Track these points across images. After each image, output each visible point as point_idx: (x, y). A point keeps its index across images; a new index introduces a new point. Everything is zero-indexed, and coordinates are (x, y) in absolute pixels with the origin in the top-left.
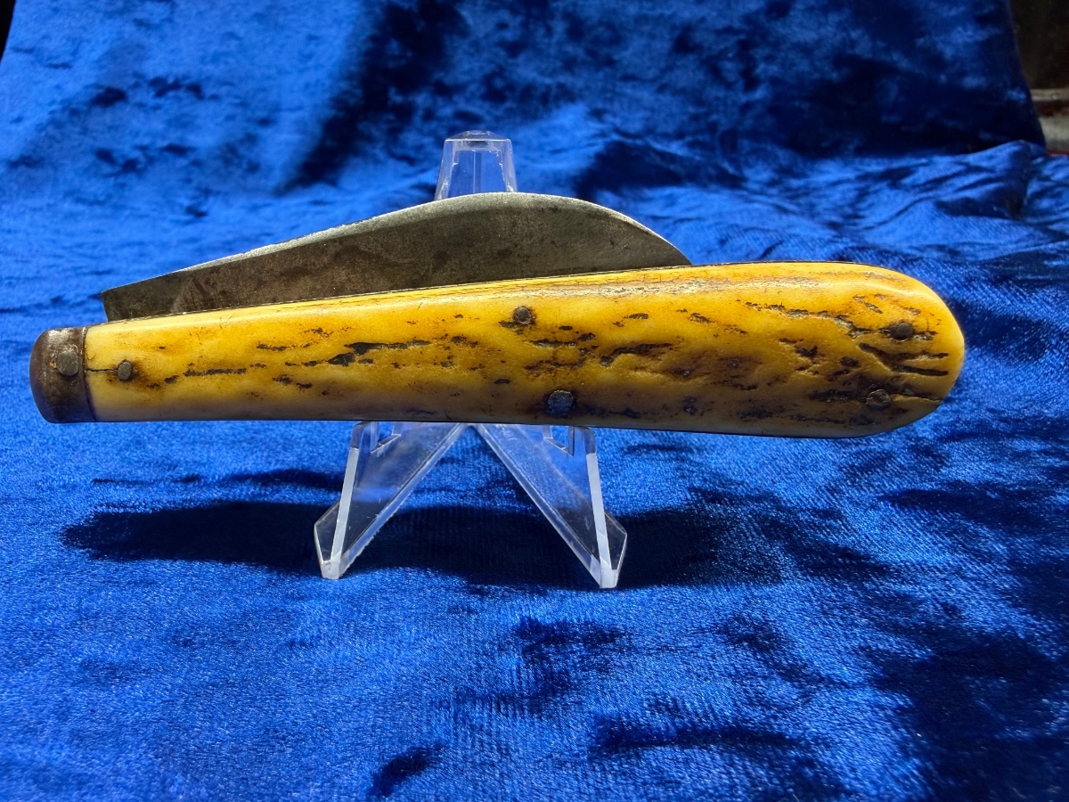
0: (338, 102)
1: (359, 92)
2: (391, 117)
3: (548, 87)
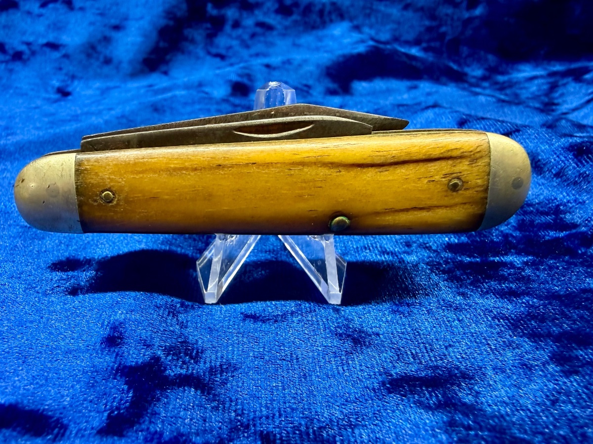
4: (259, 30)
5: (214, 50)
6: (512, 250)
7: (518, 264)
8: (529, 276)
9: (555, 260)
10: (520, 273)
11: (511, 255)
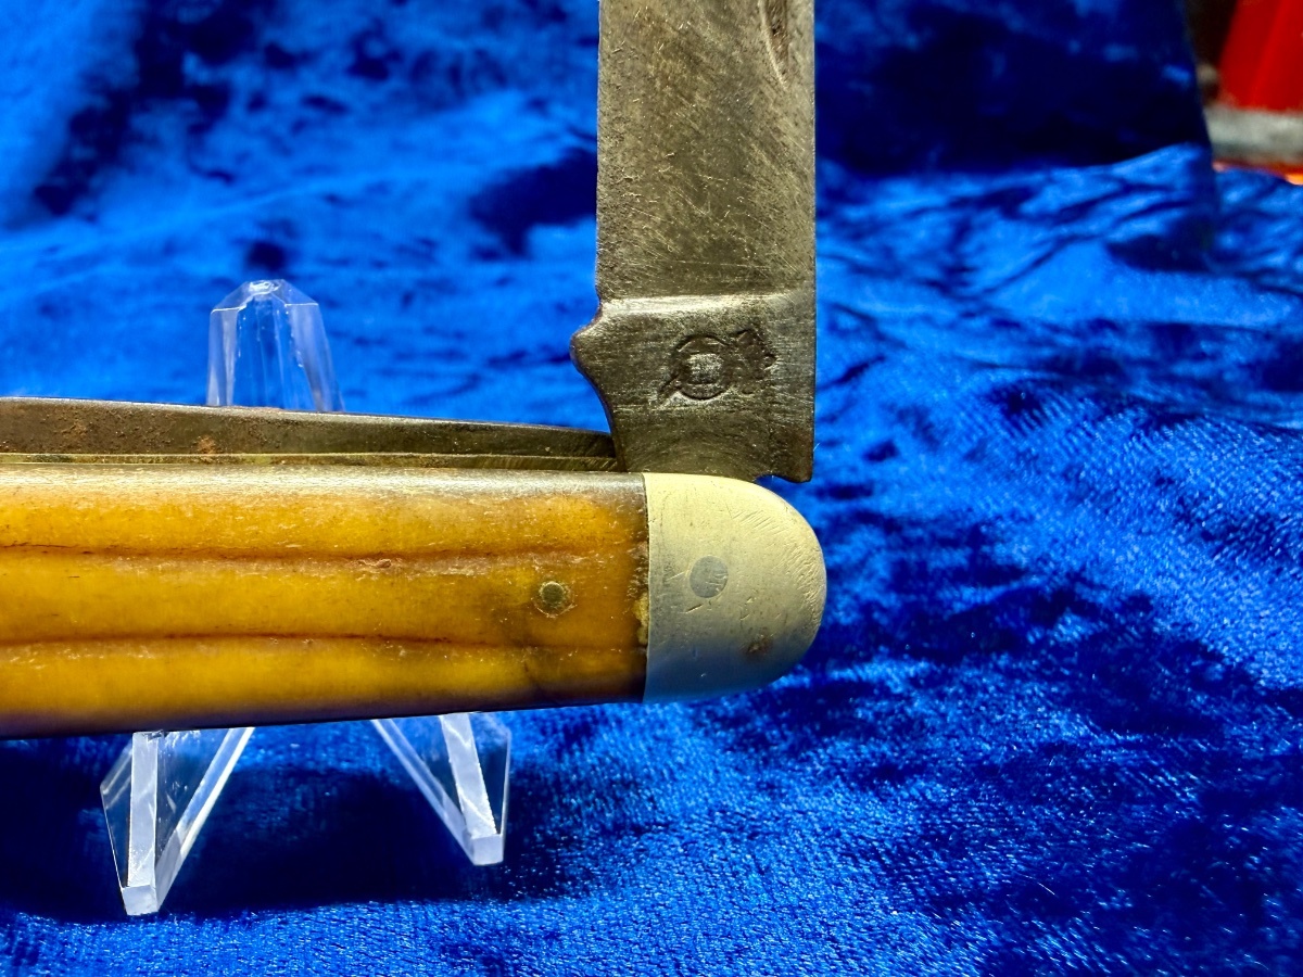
0: (93, 80)
1: (129, 63)
2: (190, 105)
3: (459, 56)
4: (311, 114)
5: (208, 163)
6: (882, 648)
7: (896, 686)
8: (924, 716)
9: (978, 667)
10: (902, 711)
11: (881, 662)
